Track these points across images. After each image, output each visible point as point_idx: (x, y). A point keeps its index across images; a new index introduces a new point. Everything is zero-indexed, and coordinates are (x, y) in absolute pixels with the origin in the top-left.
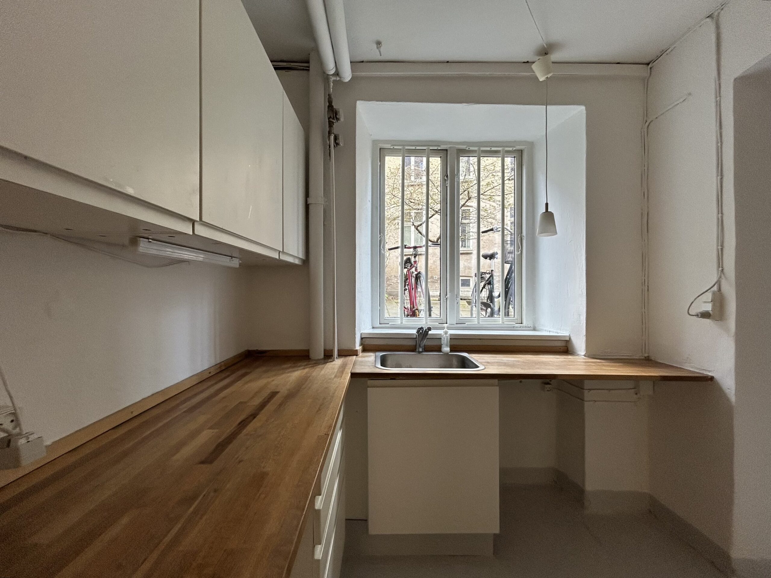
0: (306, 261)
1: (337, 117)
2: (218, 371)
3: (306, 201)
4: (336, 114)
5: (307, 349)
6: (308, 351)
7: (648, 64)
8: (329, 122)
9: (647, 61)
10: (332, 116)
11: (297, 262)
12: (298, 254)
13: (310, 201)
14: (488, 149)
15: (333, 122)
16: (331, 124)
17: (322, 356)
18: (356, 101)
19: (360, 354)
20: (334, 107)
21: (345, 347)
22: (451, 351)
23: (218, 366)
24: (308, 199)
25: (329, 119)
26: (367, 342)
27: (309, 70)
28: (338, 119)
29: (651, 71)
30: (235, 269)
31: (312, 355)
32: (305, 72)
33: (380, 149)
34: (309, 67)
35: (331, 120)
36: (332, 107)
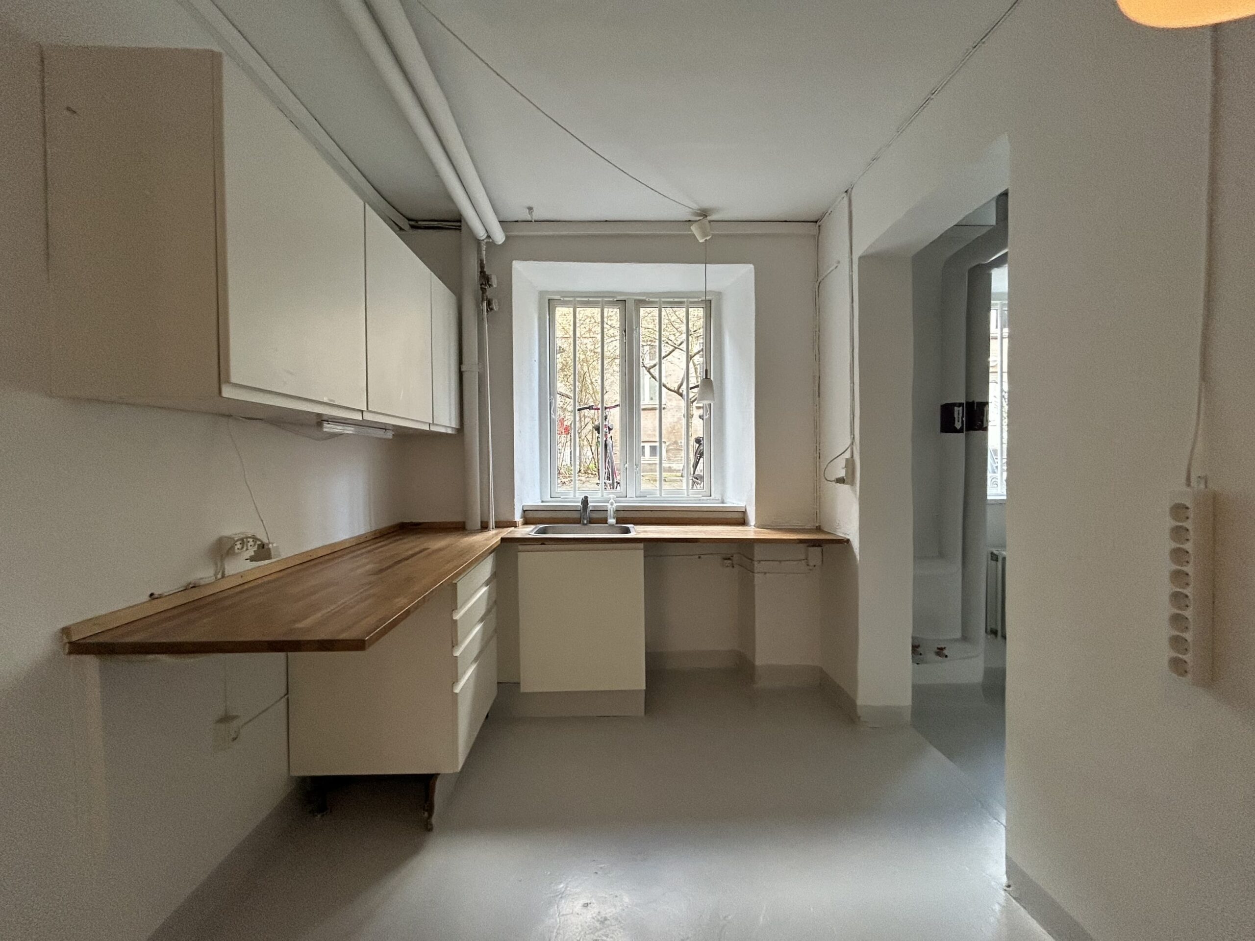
0: (461, 429)
1: (490, 283)
2: (374, 537)
3: (460, 368)
4: (488, 281)
5: (463, 520)
6: (464, 523)
7: (816, 222)
8: (481, 288)
9: (814, 219)
10: (484, 283)
11: (450, 431)
12: (450, 424)
13: (464, 368)
14: (672, 300)
15: (485, 289)
16: (483, 290)
17: (479, 526)
18: (512, 262)
19: (520, 526)
20: (487, 273)
21: (503, 518)
22: (617, 523)
23: (374, 533)
24: (462, 366)
25: (481, 285)
26: (530, 515)
27: (460, 230)
28: (490, 286)
29: (819, 230)
30: (389, 440)
31: (468, 527)
32: (458, 231)
33: (549, 300)
34: (460, 226)
35: (483, 286)
36: (484, 272)
